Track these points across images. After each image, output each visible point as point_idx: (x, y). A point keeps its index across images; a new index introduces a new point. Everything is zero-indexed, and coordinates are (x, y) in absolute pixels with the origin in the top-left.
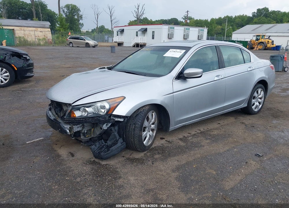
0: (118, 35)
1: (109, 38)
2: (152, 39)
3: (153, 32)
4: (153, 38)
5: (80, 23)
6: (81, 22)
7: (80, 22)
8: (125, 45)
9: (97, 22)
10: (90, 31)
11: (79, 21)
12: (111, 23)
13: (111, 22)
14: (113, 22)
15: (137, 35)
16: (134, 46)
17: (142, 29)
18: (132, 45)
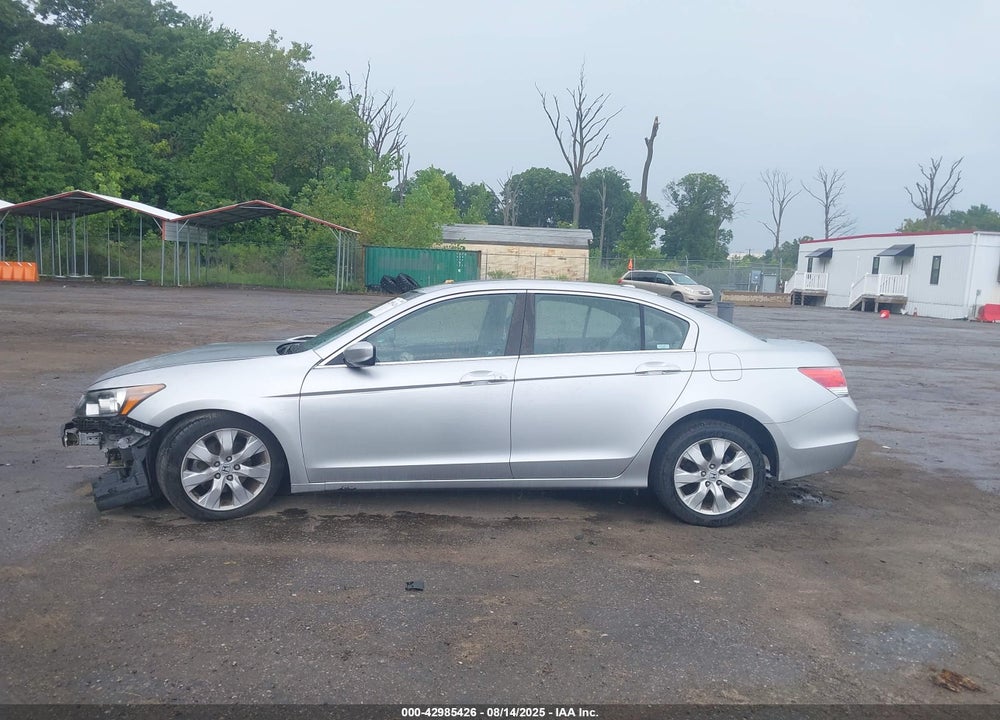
0: (809, 270)
1: (765, 278)
2: (931, 283)
3: (937, 259)
4: (934, 280)
5: (723, 230)
6: (725, 225)
7: (721, 228)
8: (830, 302)
9: (779, 225)
10: (759, 255)
11: (719, 223)
12: (827, 229)
13: (827, 226)
14: (833, 225)
15: (875, 271)
16: (857, 308)
17: (894, 248)
18: (851, 301)
